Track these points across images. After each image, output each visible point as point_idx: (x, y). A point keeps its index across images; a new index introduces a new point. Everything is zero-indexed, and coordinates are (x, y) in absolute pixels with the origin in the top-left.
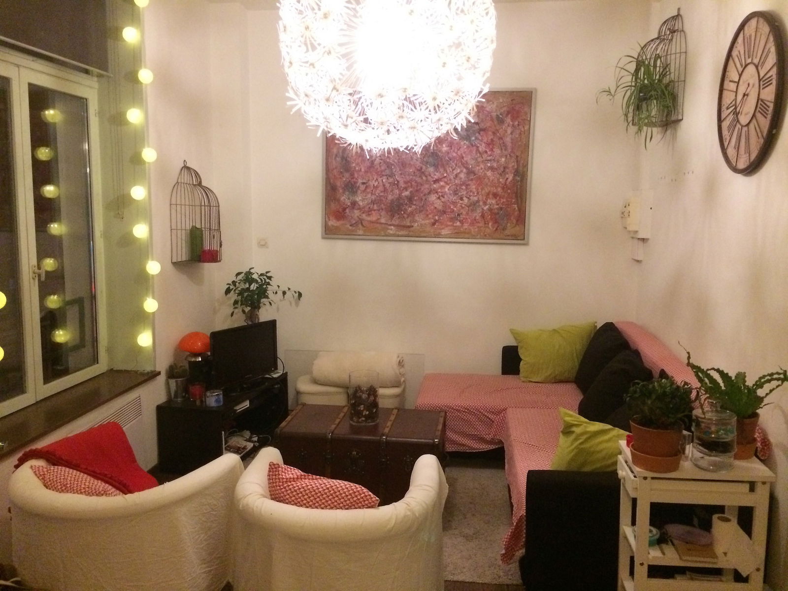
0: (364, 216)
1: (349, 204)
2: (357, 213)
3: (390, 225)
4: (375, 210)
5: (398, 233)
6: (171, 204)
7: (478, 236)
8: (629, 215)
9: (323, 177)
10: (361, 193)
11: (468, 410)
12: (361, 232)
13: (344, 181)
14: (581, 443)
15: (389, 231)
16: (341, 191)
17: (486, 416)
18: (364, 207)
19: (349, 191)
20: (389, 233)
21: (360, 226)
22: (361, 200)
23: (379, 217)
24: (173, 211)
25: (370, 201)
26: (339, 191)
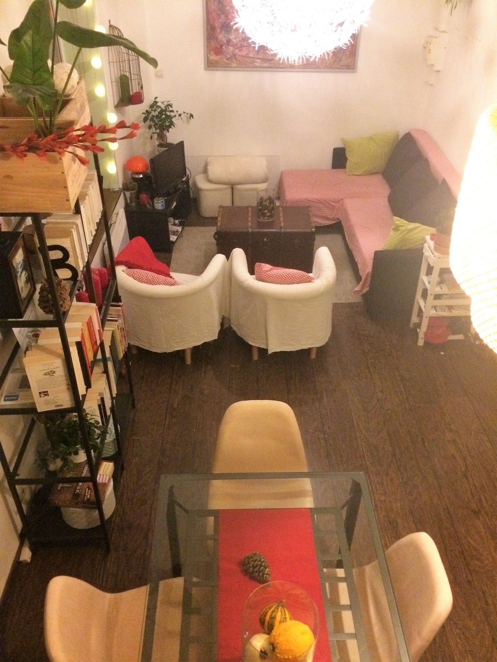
0: (237, 51)
1: (225, 41)
2: (231, 49)
3: (257, 59)
4: (245, 46)
5: (262, 65)
6: (109, 63)
7: (321, 66)
8: (430, 53)
9: (204, 18)
10: (234, 32)
11: (319, 201)
12: (235, 65)
13: (221, 22)
14: (403, 236)
15: (256, 63)
16: (219, 30)
17: (330, 204)
18: (237, 44)
19: (224, 30)
20: (256, 65)
21: (234, 59)
22: (234, 38)
23: (248, 52)
24: (112, 68)
25: (241, 39)
26: (217, 31)
